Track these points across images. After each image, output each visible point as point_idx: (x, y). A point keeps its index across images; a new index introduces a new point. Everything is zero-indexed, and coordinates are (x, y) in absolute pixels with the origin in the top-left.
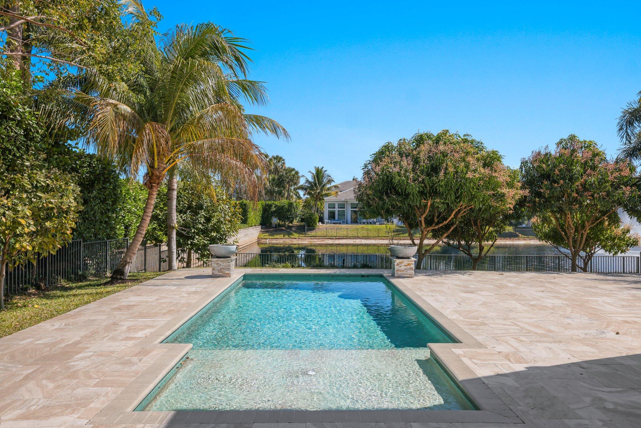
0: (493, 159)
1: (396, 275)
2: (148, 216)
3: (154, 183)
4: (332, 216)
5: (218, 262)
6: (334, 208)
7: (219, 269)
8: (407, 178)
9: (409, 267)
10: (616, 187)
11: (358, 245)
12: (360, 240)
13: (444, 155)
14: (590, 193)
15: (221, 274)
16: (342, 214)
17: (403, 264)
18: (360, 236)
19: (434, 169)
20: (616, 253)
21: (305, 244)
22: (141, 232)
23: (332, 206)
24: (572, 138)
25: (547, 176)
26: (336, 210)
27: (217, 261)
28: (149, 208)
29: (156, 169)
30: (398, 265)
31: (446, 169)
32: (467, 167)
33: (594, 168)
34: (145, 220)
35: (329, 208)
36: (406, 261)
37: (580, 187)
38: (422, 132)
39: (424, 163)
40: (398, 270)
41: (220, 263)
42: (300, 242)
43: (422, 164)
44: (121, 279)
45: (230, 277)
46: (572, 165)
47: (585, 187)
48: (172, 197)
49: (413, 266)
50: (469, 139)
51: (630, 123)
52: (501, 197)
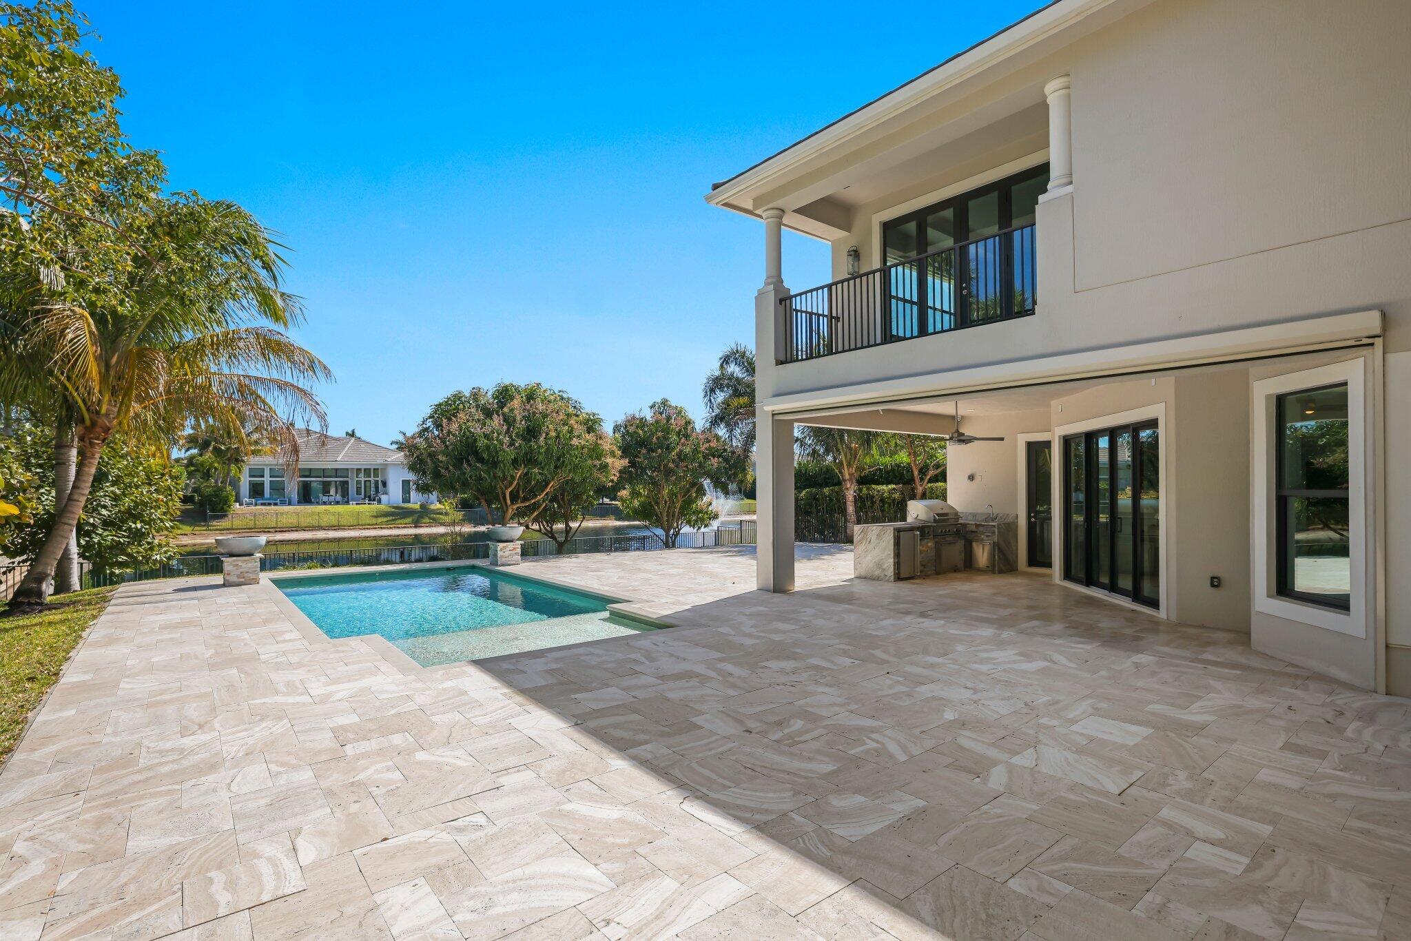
0: (595, 422)
1: (499, 563)
2: (83, 495)
3: (97, 439)
4: (256, 491)
5: (236, 563)
6: (263, 476)
7: (238, 572)
8: (501, 443)
9: (514, 552)
10: (706, 457)
11: (319, 541)
12: (325, 532)
13: (545, 416)
14: (685, 464)
15: (243, 580)
16: (278, 489)
17: (508, 549)
18: (323, 524)
19: (532, 432)
20: (699, 528)
21: (208, 544)
22: (71, 522)
23: (257, 472)
24: (665, 403)
25: (643, 443)
26: (267, 480)
27: (234, 561)
28: (84, 481)
29: (103, 415)
30: (501, 550)
31: (547, 434)
32: (570, 432)
33: (687, 436)
34: (78, 501)
35: (250, 476)
36: (510, 545)
37: (676, 457)
38: (507, 382)
39: (521, 425)
40: (502, 557)
41: (240, 563)
42: (198, 541)
43: (518, 425)
44: (37, 604)
45: (258, 583)
46: (668, 433)
47: (681, 457)
48: (69, 461)
49: (519, 551)
50: (565, 396)
51: (712, 391)
52: (604, 467)
